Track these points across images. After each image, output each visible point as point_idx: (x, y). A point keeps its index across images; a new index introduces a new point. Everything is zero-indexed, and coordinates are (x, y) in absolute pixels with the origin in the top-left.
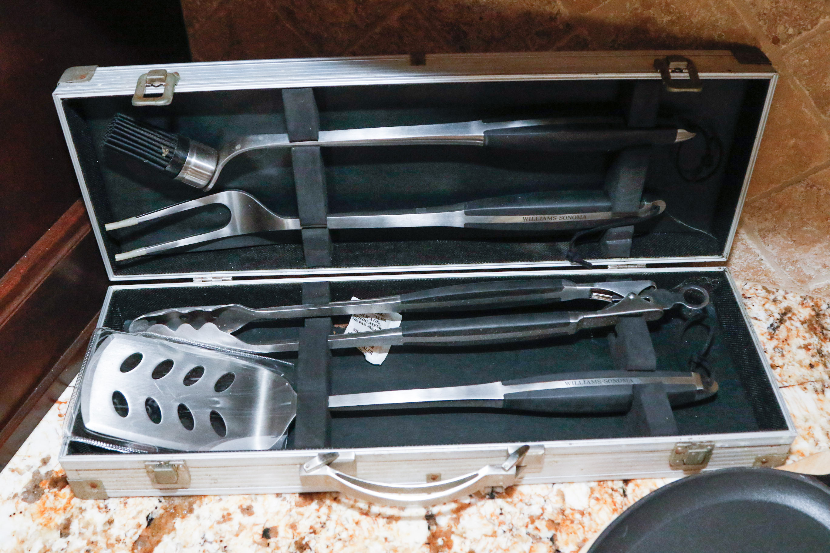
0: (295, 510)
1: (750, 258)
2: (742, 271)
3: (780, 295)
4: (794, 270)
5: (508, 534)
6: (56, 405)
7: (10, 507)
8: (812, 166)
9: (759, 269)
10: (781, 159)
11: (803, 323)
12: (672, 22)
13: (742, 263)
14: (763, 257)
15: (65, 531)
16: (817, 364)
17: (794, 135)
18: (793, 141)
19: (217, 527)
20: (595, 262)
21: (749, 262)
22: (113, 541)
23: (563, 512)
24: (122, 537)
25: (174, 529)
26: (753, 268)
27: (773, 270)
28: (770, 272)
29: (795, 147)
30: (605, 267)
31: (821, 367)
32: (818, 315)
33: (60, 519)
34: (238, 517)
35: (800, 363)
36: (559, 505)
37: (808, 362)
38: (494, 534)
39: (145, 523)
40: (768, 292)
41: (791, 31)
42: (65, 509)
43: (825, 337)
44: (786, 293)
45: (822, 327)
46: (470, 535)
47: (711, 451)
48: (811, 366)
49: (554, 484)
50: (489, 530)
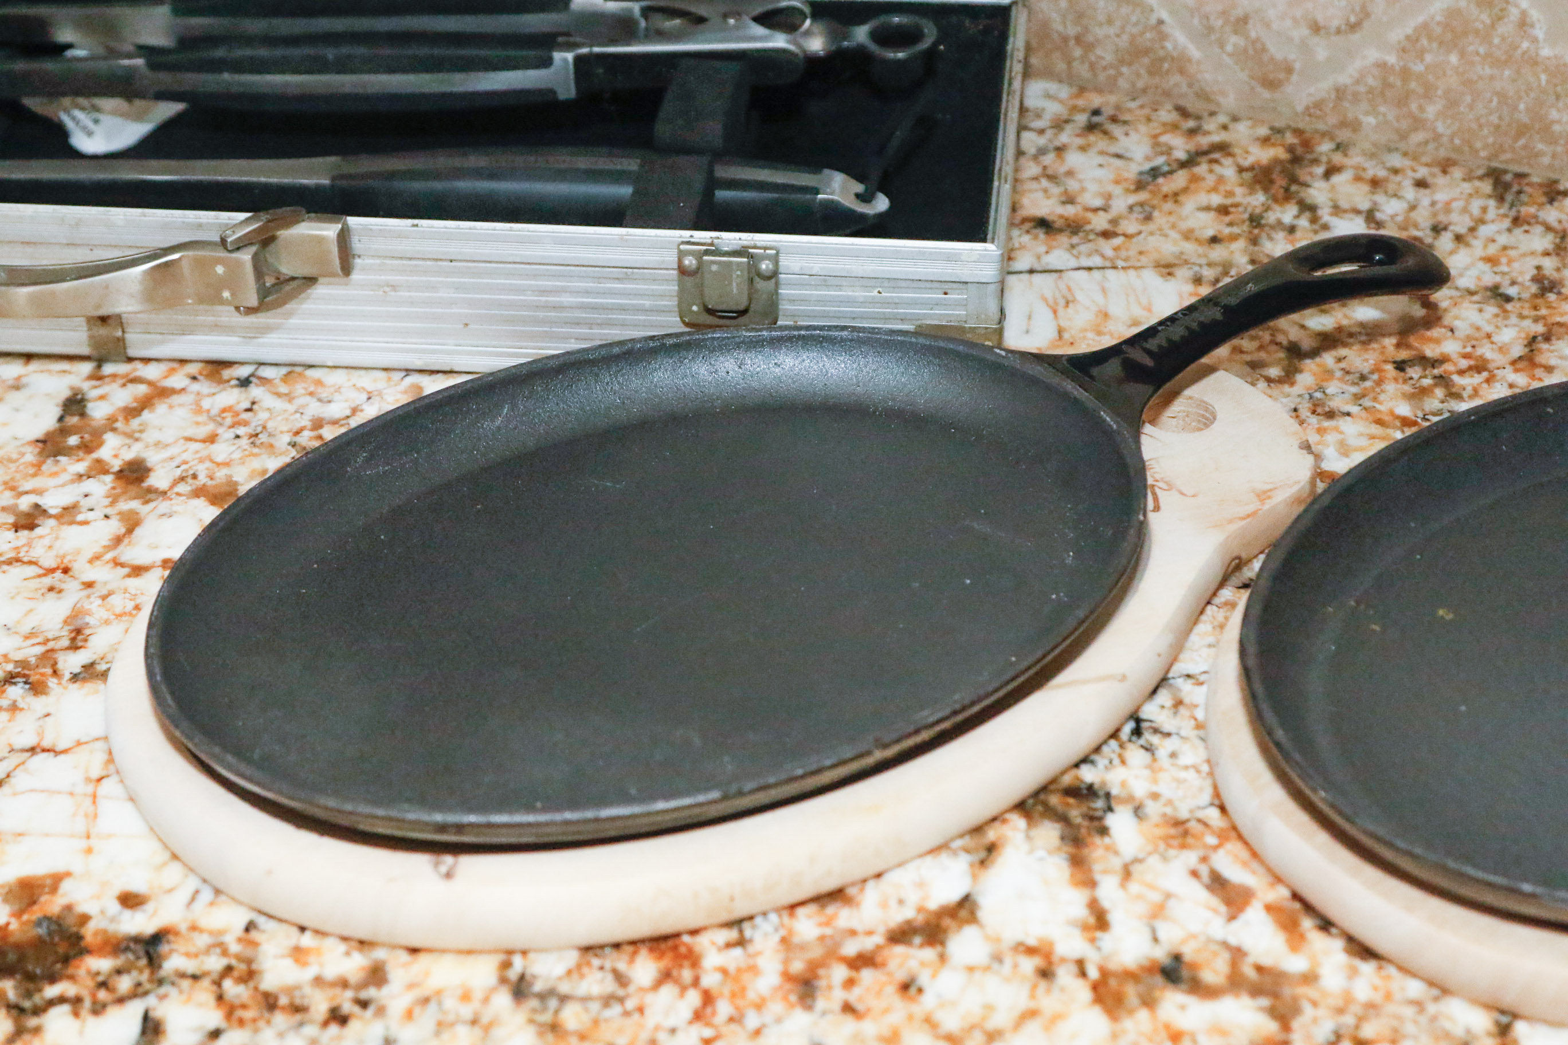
1: (1134, 19)
2: (1122, 62)
3: (1214, 122)
4: (1245, 50)
5: (244, 441)
9: (1162, 53)
11: (1241, 170)
13: (1118, 36)
14: (1165, 15)
16: (1233, 238)
21: (1134, 30)
26: (1147, 52)
27: (1195, 52)
28: (1189, 60)
31: (1239, 244)
32: (1296, 160)
35: (1188, 235)
37: (1210, 233)
38: (209, 439)
40: (1186, 115)
43: (1288, 196)
44: (1235, 119)
45: (1294, 180)
46: (151, 436)
47: (774, 275)
48: (1214, 240)
49: (408, 371)
50: (203, 431)
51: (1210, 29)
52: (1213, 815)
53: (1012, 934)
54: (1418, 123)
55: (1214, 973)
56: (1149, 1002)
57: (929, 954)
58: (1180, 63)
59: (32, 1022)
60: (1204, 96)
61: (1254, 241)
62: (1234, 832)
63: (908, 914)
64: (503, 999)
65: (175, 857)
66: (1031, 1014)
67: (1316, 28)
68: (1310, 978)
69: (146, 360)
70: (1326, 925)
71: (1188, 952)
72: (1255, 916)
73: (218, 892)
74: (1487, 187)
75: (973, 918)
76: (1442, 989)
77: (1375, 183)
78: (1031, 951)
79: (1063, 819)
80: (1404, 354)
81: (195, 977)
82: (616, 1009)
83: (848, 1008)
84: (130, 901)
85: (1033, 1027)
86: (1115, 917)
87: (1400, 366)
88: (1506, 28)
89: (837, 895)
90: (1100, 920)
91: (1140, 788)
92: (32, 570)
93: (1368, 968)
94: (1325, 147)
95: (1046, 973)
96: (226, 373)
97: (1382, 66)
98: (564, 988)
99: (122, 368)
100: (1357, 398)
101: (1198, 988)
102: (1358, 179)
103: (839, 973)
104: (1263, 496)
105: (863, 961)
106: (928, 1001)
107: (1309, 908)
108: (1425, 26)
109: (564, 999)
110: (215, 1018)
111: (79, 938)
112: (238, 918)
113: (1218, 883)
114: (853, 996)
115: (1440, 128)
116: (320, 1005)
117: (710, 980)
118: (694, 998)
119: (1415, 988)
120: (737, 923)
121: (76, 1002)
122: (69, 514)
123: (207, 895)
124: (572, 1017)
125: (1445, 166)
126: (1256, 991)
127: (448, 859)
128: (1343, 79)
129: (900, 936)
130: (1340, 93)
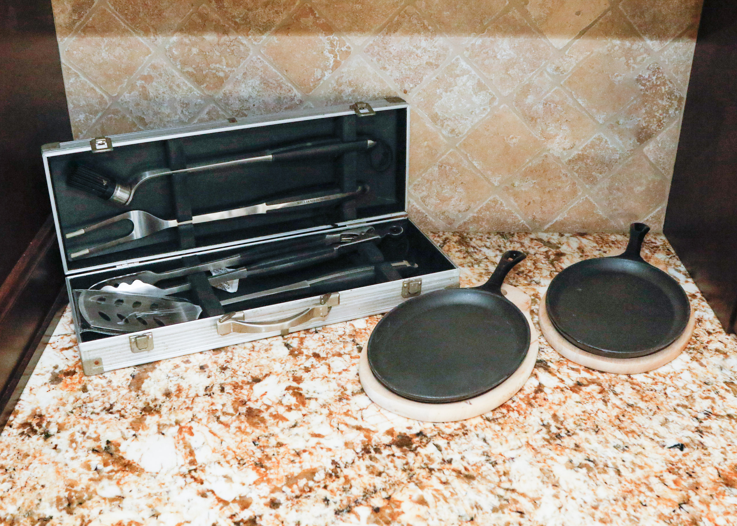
0: (213, 357)
3: (441, 234)
4: (445, 218)
5: (330, 343)
6: (48, 345)
7: (46, 388)
8: (439, 155)
9: (426, 222)
10: (422, 155)
11: (455, 243)
12: (354, 91)
14: (427, 214)
15: (85, 390)
16: (467, 256)
17: (426, 140)
18: (426, 143)
19: (174, 371)
20: (339, 224)
22: (115, 388)
23: (355, 331)
24: (120, 385)
25: (148, 377)
27: (434, 221)
29: (428, 146)
30: (345, 226)
31: (469, 258)
32: (463, 238)
33: (80, 387)
34: (183, 366)
35: (459, 258)
36: (352, 328)
37: (462, 256)
38: (323, 345)
39: (131, 378)
40: (435, 233)
41: (411, 86)
42: (80, 382)
43: (468, 246)
44: (444, 232)
45: (466, 242)
46: (311, 347)
47: (421, 284)
48: (464, 258)
49: (346, 322)
50: (320, 343)
51: (437, 215)
52: (562, 359)
53: (552, 387)
54: (481, 226)
55: (585, 382)
56: (580, 390)
57: (543, 394)
58: (430, 223)
59: (416, 452)
60: (436, 228)
61: (471, 256)
62: (568, 360)
63: (533, 389)
64: (487, 422)
65: (408, 419)
66: (566, 397)
67: (460, 211)
68: (599, 378)
69: (292, 333)
70: (594, 370)
71: (578, 380)
72: (582, 372)
73: (422, 422)
74: (499, 236)
75: (544, 386)
76: (618, 374)
77: (481, 240)
78: (557, 388)
79: (541, 367)
80: (517, 272)
81: (435, 436)
82: (506, 418)
83: (540, 406)
84: (409, 428)
85: (568, 399)
86: (564, 379)
87: (518, 274)
88: (498, 206)
89: (521, 390)
90: (562, 381)
91: (548, 358)
92: (319, 379)
93: (604, 374)
94: (465, 234)
95: (562, 391)
96: (310, 331)
97: (474, 216)
98: (495, 417)
99: (289, 336)
100: (517, 282)
101: (585, 385)
102: (477, 240)
103: (533, 401)
104: (527, 303)
105: (534, 398)
106: (550, 400)
107: (589, 368)
108: (482, 208)
109: (497, 419)
110: (446, 441)
111: (408, 437)
112: (431, 425)
113: (573, 369)
114: (539, 403)
115: (486, 226)
116: (460, 432)
117: (515, 408)
118: (516, 412)
119: (613, 375)
120: (511, 399)
121: (420, 446)
122: (312, 366)
123: (421, 423)
124: (500, 421)
125: (489, 233)
126: (593, 383)
127: (468, 401)
128: (465, 220)
129: (536, 392)
130: (465, 223)
